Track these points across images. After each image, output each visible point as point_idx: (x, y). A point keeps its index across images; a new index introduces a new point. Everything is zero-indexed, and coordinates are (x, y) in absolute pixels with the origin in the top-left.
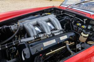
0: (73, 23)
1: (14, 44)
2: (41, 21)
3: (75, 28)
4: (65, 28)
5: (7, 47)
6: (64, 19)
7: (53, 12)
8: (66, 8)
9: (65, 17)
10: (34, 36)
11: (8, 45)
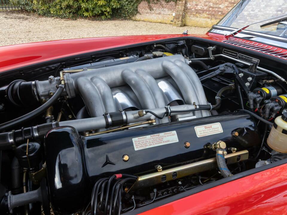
0: (247, 84)
1: (36, 134)
2: (136, 72)
3: (255, 100)
4: (218, 102)
5: (11, 141)
6: (218, 72)
7: (184, 51)
8: (227, 37)
9: (222, 67)
10: (105, 116)
11: (15, 136)
